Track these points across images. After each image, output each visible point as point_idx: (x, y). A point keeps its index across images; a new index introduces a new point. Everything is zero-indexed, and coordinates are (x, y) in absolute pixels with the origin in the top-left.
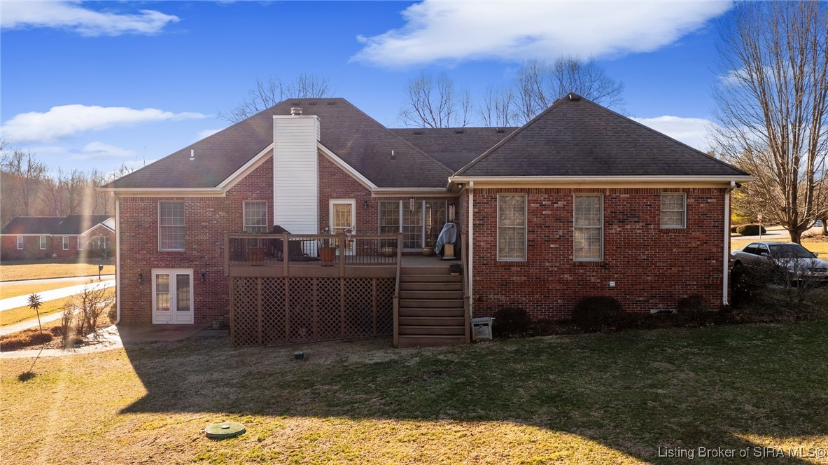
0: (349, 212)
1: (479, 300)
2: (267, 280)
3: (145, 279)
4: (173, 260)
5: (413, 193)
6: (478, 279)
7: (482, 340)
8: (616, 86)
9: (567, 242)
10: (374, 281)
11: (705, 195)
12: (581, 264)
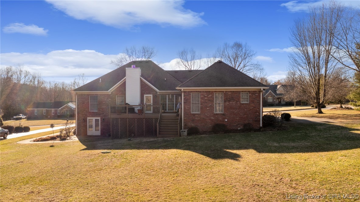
0: (151, 98)
1: (185, 125)
2: (122, 119)
3: (85, 121)
4: (94, 115)
5: (171, 92)
6: (185, 118)
7: (184, 136)
8: (254, 53)
9: (212, 107)
10: (154, 119)
11: (255, 93)
12: (217, 114)
